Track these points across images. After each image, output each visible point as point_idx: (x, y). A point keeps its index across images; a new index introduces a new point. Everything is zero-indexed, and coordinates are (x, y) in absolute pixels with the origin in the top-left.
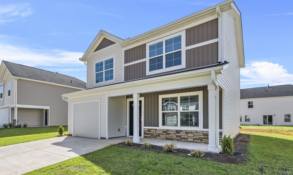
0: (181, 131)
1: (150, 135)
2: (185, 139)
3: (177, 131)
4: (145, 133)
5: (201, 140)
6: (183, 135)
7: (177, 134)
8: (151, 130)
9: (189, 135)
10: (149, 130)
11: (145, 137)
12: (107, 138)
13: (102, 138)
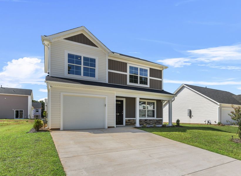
0: (147, 120)
1: (130, 124)
2: (149, 123)
3: (145, 120)
4: (126, 122)
5: (156, 123)
6: (148, 122)
7: (145, 122)
8: (131, 120)
9: (151, 121)
10: (129, 120)
11: (126, 125)
12: (115, 127)
13: (109, 127)
